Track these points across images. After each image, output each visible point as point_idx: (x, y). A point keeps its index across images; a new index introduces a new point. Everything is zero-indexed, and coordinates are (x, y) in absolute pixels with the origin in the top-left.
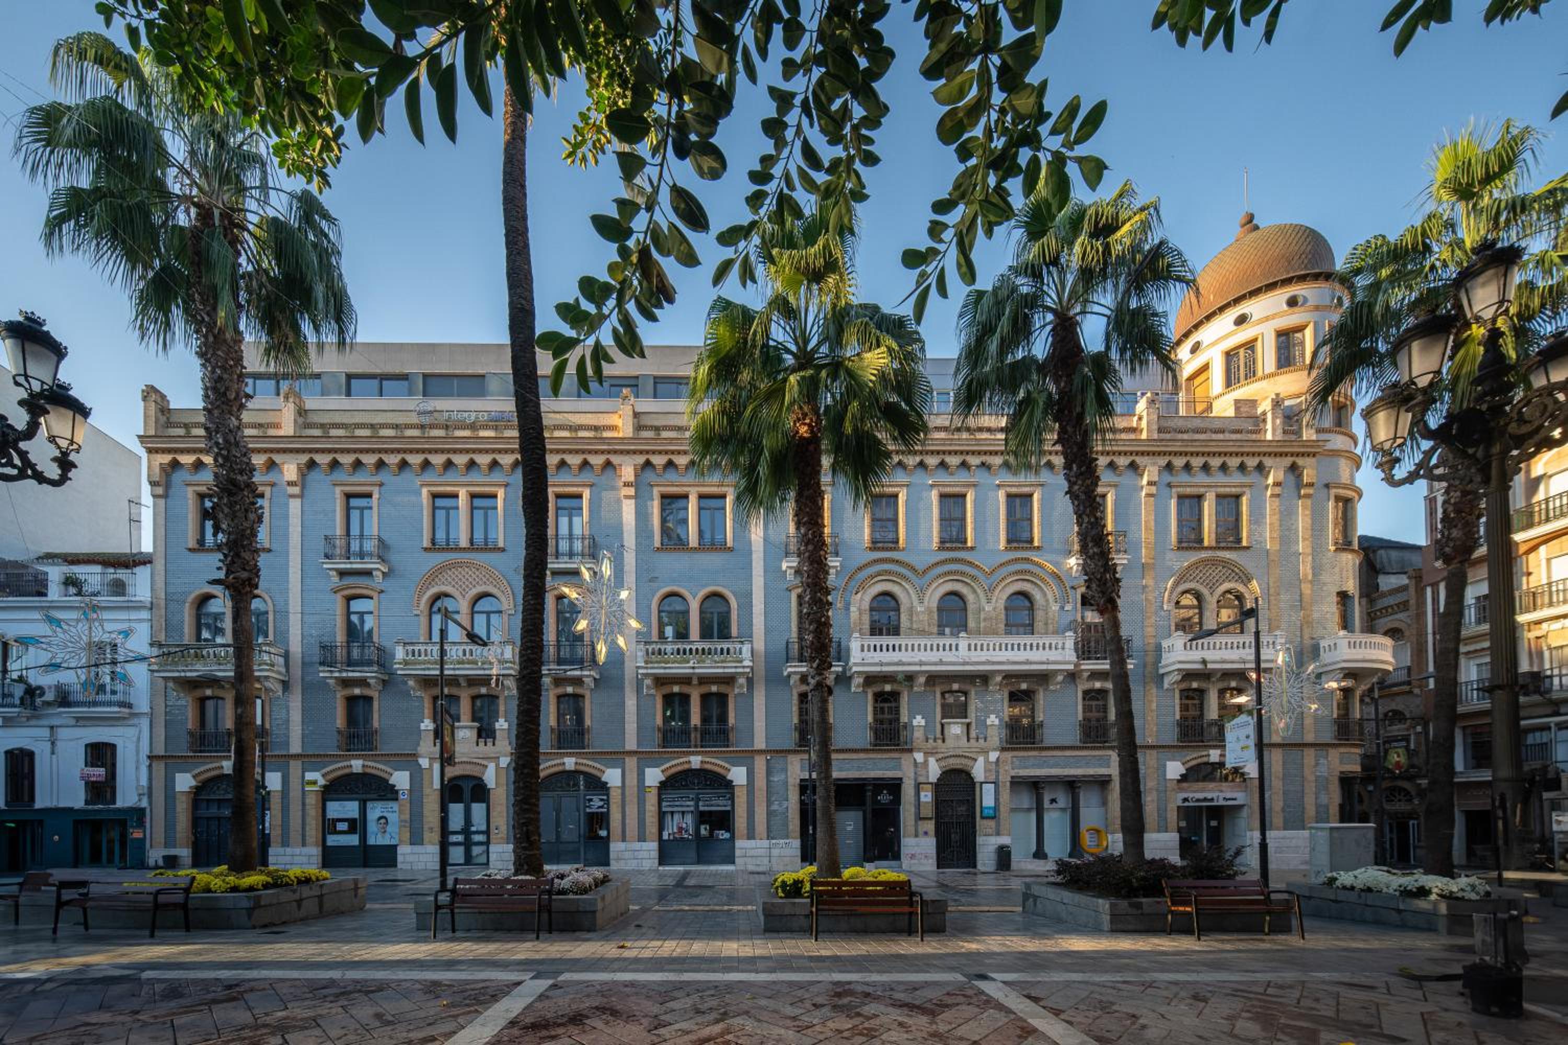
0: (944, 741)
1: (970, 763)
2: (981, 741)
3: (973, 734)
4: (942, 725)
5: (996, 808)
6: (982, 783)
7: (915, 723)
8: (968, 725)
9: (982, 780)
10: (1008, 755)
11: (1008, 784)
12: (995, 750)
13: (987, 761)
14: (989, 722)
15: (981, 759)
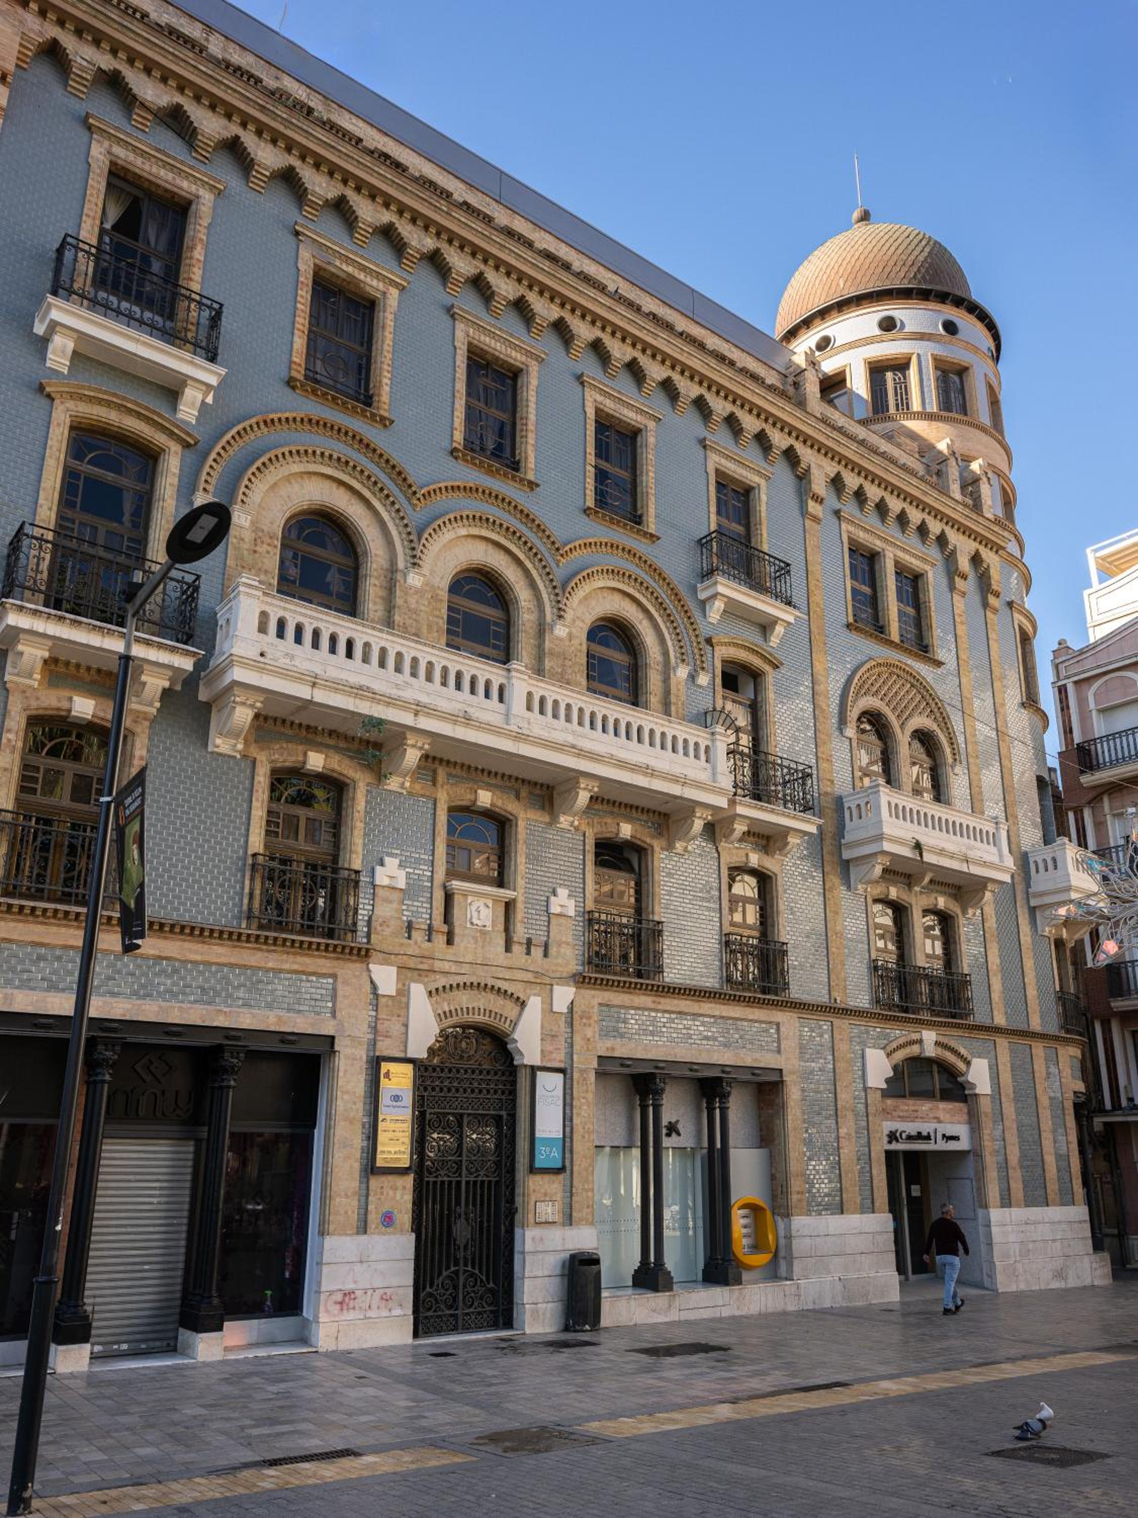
0: (450, 942)
1: (509, 1009)
2: (537, 952)
3: (520, 932)
4: (449, 898)
5: (567, 1141)
6: (534, 1069)
7: (382, 877)
8: (509, 906)
9: (537, 1062)
10: (595, 997)
11: (592, 1077)
12: (562, 981)
13: (548, 1009)
14: (555, 909)
15: (535, 1004)
